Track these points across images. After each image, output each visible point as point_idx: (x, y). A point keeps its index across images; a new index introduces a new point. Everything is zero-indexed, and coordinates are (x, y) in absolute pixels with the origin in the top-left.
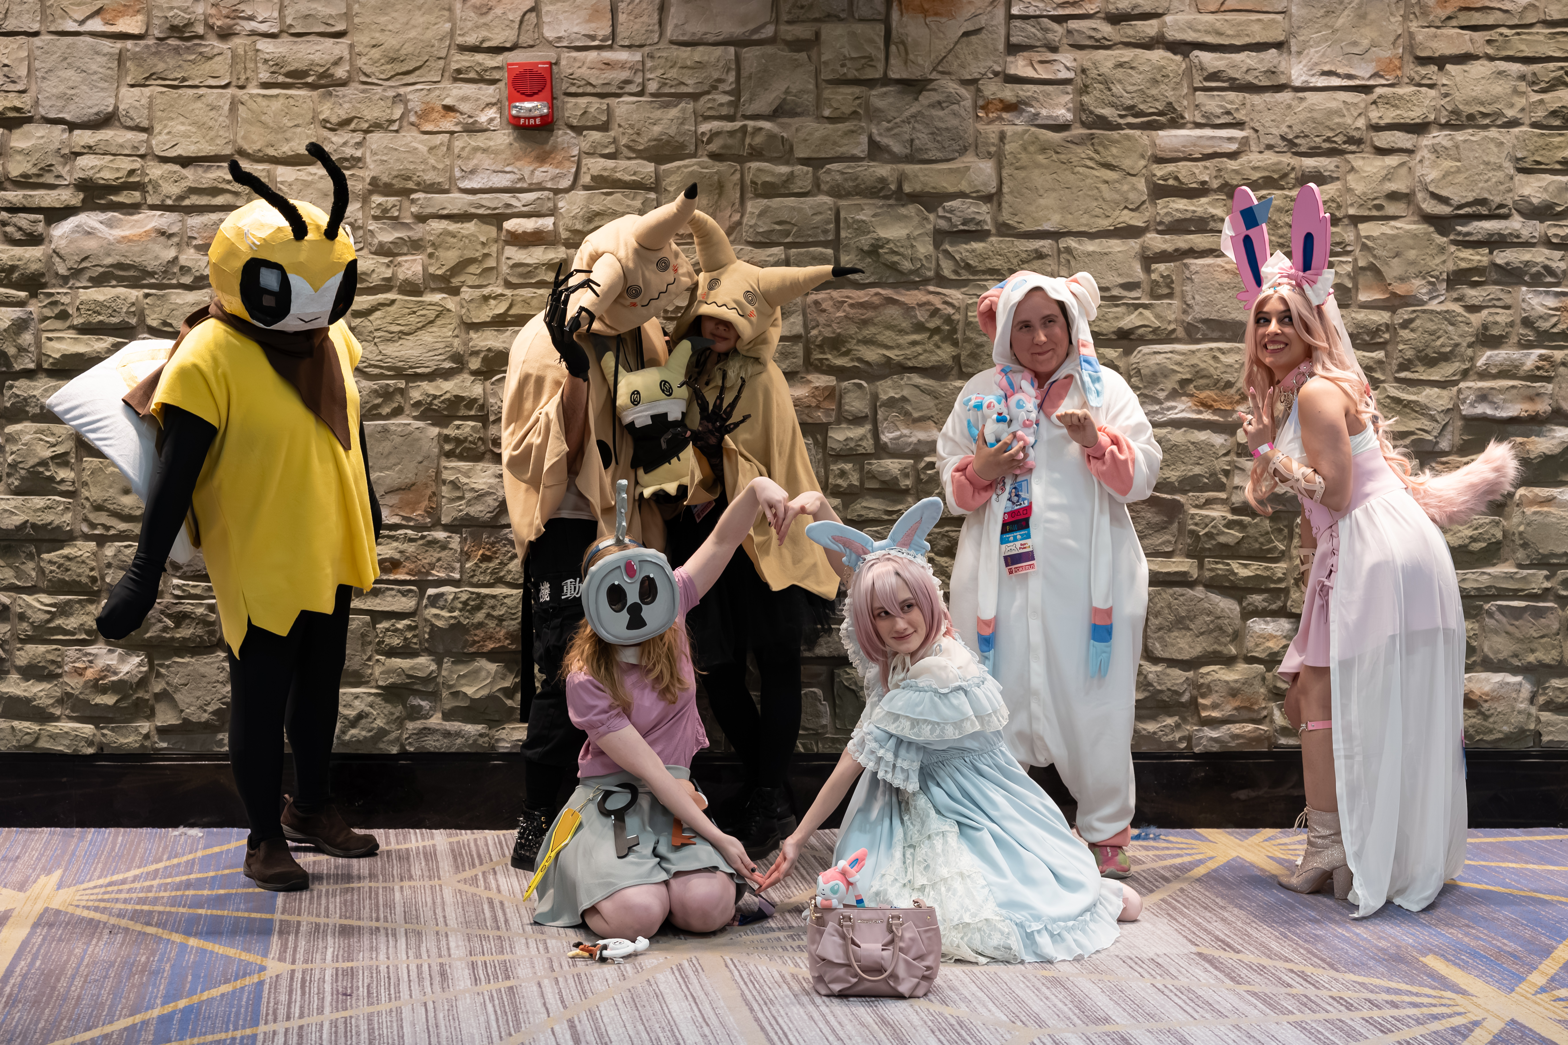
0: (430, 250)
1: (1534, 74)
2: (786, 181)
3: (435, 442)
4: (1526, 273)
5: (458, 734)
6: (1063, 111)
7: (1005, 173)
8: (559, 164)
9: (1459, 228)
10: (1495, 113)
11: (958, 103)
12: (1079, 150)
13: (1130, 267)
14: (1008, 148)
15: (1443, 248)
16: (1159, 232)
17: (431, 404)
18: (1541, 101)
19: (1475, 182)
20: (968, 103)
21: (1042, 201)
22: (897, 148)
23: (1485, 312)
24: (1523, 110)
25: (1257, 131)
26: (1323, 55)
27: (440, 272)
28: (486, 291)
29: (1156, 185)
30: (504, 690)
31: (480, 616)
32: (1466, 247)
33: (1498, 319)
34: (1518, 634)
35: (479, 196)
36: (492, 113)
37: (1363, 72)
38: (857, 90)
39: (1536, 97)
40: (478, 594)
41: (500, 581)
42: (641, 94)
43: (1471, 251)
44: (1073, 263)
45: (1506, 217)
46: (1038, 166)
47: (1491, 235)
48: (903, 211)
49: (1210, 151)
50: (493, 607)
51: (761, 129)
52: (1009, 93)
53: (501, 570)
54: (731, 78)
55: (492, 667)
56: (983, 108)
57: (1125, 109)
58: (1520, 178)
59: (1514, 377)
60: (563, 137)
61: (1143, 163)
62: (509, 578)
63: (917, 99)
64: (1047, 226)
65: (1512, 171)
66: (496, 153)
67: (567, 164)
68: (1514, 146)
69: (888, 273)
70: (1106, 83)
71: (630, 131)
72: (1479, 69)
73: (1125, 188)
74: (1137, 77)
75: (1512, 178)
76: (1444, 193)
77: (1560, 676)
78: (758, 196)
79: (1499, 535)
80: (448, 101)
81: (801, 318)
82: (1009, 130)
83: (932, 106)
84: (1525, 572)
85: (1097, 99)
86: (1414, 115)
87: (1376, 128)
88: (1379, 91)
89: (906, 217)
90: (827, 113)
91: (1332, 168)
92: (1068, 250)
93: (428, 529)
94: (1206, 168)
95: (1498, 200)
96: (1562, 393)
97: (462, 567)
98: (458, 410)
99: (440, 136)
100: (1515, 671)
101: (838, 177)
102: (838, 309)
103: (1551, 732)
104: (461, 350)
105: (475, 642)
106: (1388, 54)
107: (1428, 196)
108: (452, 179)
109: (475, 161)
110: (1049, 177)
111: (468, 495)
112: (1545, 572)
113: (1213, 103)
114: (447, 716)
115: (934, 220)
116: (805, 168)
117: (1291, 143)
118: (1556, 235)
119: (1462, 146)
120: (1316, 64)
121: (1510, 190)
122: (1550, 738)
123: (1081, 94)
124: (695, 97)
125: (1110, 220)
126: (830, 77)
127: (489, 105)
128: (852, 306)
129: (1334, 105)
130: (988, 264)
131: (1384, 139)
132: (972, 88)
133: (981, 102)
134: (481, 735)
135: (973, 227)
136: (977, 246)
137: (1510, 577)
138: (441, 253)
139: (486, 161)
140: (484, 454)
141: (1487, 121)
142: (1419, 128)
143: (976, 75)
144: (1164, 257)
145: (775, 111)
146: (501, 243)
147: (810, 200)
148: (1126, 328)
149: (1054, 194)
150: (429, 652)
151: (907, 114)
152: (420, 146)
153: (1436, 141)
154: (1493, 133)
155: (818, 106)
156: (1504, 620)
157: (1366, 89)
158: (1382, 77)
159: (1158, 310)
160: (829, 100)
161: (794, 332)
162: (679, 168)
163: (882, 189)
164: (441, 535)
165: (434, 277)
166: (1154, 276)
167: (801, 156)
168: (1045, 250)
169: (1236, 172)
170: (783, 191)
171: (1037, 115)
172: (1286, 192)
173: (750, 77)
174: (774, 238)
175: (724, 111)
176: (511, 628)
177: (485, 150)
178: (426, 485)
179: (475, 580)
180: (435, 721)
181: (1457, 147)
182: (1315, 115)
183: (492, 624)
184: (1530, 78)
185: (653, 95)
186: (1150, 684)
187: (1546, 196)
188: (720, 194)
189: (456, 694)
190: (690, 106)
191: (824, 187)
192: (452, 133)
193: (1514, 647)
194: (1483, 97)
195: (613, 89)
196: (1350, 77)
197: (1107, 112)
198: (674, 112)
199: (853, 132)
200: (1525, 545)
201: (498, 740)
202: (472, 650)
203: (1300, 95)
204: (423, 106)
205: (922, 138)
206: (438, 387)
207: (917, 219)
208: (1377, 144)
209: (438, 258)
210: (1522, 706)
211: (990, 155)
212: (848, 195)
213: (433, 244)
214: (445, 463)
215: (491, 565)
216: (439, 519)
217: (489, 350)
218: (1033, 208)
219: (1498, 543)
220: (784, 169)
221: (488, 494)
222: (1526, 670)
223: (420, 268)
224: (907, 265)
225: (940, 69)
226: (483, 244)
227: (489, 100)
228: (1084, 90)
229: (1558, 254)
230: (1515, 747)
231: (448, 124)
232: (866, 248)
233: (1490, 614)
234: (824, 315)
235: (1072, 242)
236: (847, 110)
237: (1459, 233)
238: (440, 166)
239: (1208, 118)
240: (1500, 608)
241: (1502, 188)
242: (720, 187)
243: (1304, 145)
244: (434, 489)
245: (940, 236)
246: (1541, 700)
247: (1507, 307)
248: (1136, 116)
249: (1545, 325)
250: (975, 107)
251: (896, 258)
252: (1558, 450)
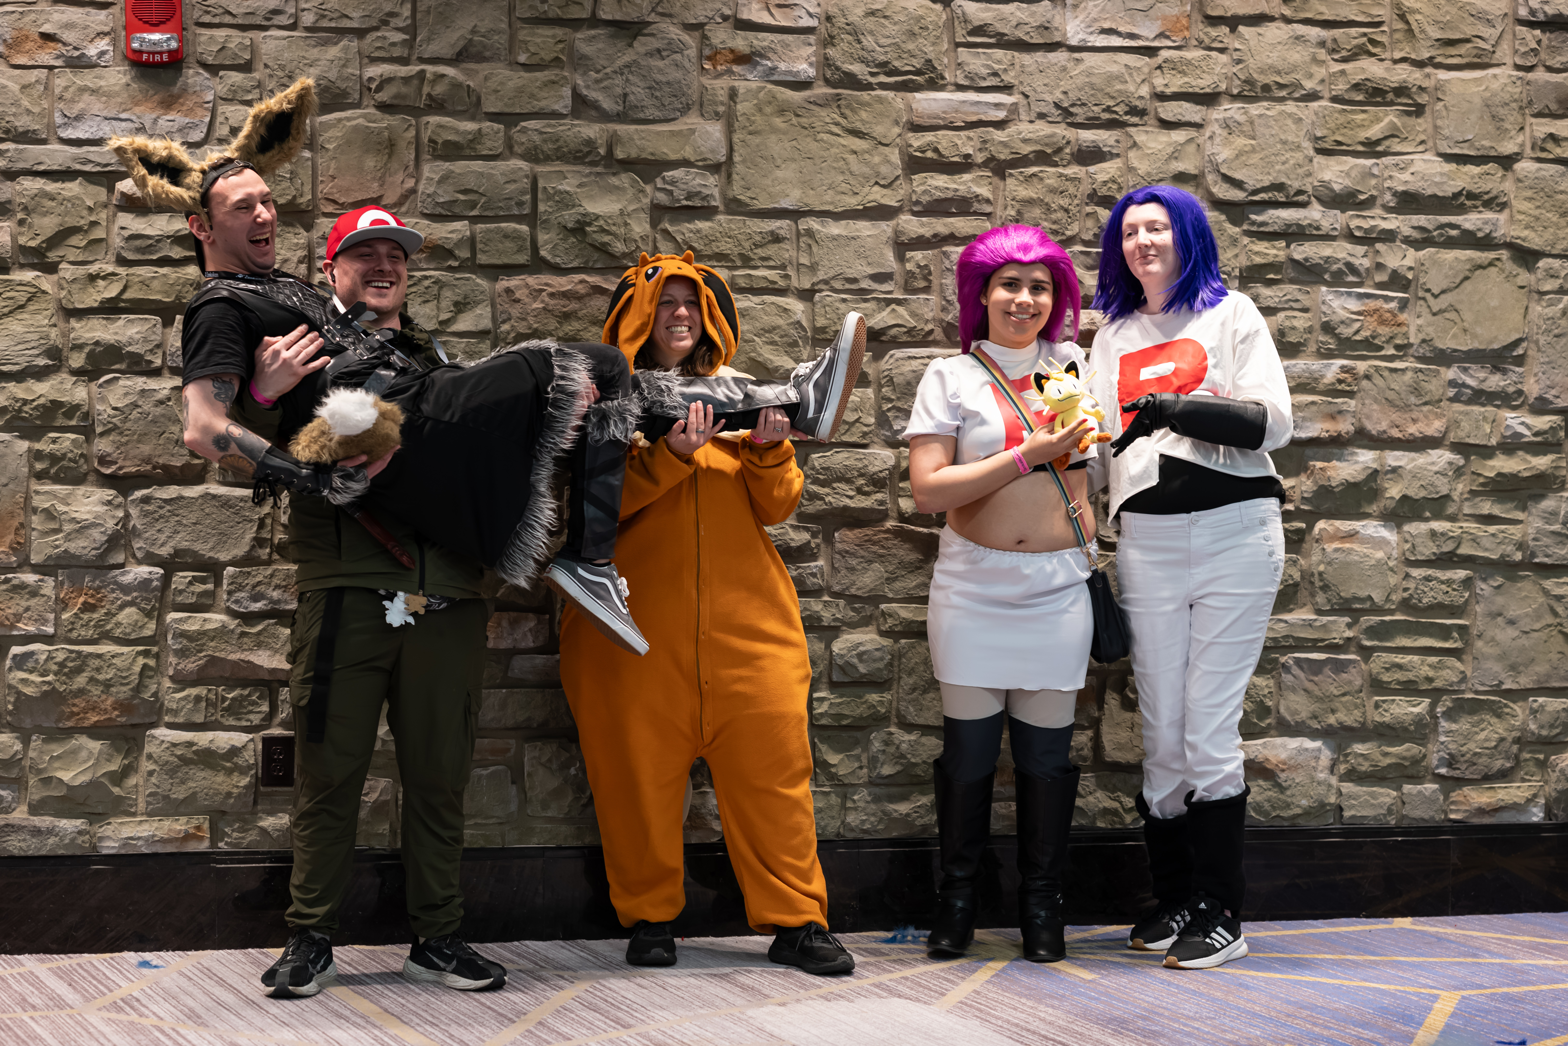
0: (20, 216)
1: (1335, 40)
2: (471, 141)
3: (25, 459)
4: (1326, 271)
5: (51, 832)
6: (805, 66)
7: (736, 138)
8: (190, 112)
9: (1253, 217)
10: (1292, 84)
11: (681, 52)
12: (823, 113)
13: (882, 254)
14: (741, 107)
15: (1236, 240)
16: (915, 214)
17: (20, 410)
18: (1343, 72)
19: (1272, 164)
20: (692, 52)
21: (779, 174)
22: (607, 104)
23: (1281, 315)
24: (1322, 81)
25: (1027, 97)
26: (1103, 10)
27: (33, 244)
28: (93, 269)
29: (912, 157)
30: (110, 775)
31: (81, 681)
32: (1260, 239)
33: (1296, 323)
34: (1318, 693)
35: (86, 149)
36: (103, 44)
37: (1147, 32)
38: (559, 32)
39: (1337, 67)
40: (79, 653)
41: (106, 636)
42: (293, 27)
43: (1266, 244)
44: (815, 249)
45: (1304, 205)
46: (775, 130)
47: (1289, 226)
48: (614, 181)
49: (974, 118)
50: (98, 670)
51: (443, 76)
52: (741, 42)
53: (107, 622)
54: (406, 11)
55: (95, 746)
56: (709, 58)
57: (877, 66)
58: (1319, 159)
59: (1313, 391)
60: (194, 76)
61: (897, 130)
62: (117, 633)
63: (630, 45)
64: (785, 204)
65: (1312, 153)
66: (109, 95)
67: (200, 112)
68: (1313, 123)
69: (596, 256)
70: (856, 33)
71: (280, 74)
72: (1274, 32)
73: (877, 159)
74: (892, 29)
75: (1311, 161)
76: (1237, 176)
77: (1363, 740)
78: (437, 157)
79: (1297, 576)
80: (47, 28)
81: (489, 309)
82: (741, 86)
83: (650, 54)
84: (1325, 619)
85: (844, 52)
86: (1203, 83)
87: (1162, 97)
88: (1164, 54)
89: (617, 188)
90: (522, 58)
91: (1111, 142)
92: (810, 233)
93: (13, 570)
94: (970, 138)
95: (1296, 185)
96: (1365, 410)
97: (57, 619)
98: (54, 418)
99: (36, 72)
100: (1313, 734)
101: (536, 138)
102: (535, 299)
103: (1353, 807)
104: (59, 342)
105: (73, 714)
106: (1175, 11)
107: (1219, 179)
108: (52, 127)
109: (81, 105)
110: (788, 145)
111: (67, 527)
112: (1347, 619)
113: (978, 62)
114: (34, 810)
115: (651, 193)
116: (496, 126)
117: (1066, 112)
118: (1359, 228)
119: (1257, 121)
120: (1095, 20)
121: (1309, 175)
122: (1353, 813)
123: (825, 46)
124: (360, 33)
125: (859, 198)
126: (528, 15)
127: (101, 34)
128: (552, 295)
129: (1114, 69)
130: (715, 248)
131: (1171, 110)
132: (697, 34)
133: (707, 52)
134: (80, 833)
135: (698, 203)
136: (703, 225)
137: (1309, 624)
138: (36, 220)
139: (96, 106)
140: (86, 474)
141: (1283, 93)
142: (1208, 99)
143: (702, 19)
144: (921, 243)
145: (459, 54)
146: (112, 208)
147: (501, 165)
148: (877, 327)
149: (794, 166)
150: (13, 728)
151: (619, 63)
152: (10, 84)
153: (1228, 114)
154: (1290, 107)
155: (511, 50)
156: (1302, 675)
157: (1150, 52)
158: (1168, 37)
159: (914, 306)
160: (526, 42)
161: (481, 327)
162: (340, 120)
163: (589, 153)
164: (30, 578)
165: (24, 249)
166: (909, 266)
167: (492, 110)
168: (782, 232)
169: (1004, 144)
170: (467, 152)
171: (774, 69)
172: (1061, 170)
173: (428, 12)
174: (457, 210)
175: (397, 52)
176: (122, 696)
177: (94, 92)
178: (12, 515)
179: (74, 634)
180: (20, 815)
181: (1252, 123)
182: (1094, 80)
183: (96, 691)
184: (1329, 44)
185: (307, 29)
186: (902, 756)
187: (1347, 182)
188: (390, 155)
189: (47, 781)
190: (355, 44)
191: (518, 149)
192: (51, 68)
193: (1314, 707)
194: (1280, 65)
195: (259, 21)
196: (1132, 36)
197: (857, 68)
198: (333, 52)
199: (554, 82)
200: (1325, 588)
201: (101, 839)
202: (69, 724)
203: (1077, 55)
204: (15, 33)
205: (638, 92)
206: (29, 390)
207: (630, 192)
208: (1163, 116)
209: (30, 226)
210: (1322, 776)
211: (717, 116)
212: (547, 159)
213: (25, 209)
214: (35, 486)
215: (95, 616)
216: (28, 557)
217: (97, 343)
218: (768, 182)
219: (1296, 585)
220: (470, 126)
221: (94, 525)
222: (1326, 734)
223: (8, 238)
224: (619, 247)
225: (660, 9)
226: (90, 209)
227: (100, 28)
228: (829, 41)
229: (1360, 249)
230: (1313, 824)
231: (46, 57)
232: (570, 225)
233: (1286, 668)
234: (517, 306)
235: (813, 224)
236: (547, 56)
237: (1253, 223)
238: (36, 110)
239: (972, 79)
240: (1298, 661)
241: (1300, 171)
242: (390, 146)
243: (1081, 114)
244: (22, 519)
245: (658, 212)
246: (1342, 768)
247: (1305, 310)
248: (889, 74)
249: (1346, 332)
250: (701, 57)
251: (606, 239)
252: (1361, 477)
